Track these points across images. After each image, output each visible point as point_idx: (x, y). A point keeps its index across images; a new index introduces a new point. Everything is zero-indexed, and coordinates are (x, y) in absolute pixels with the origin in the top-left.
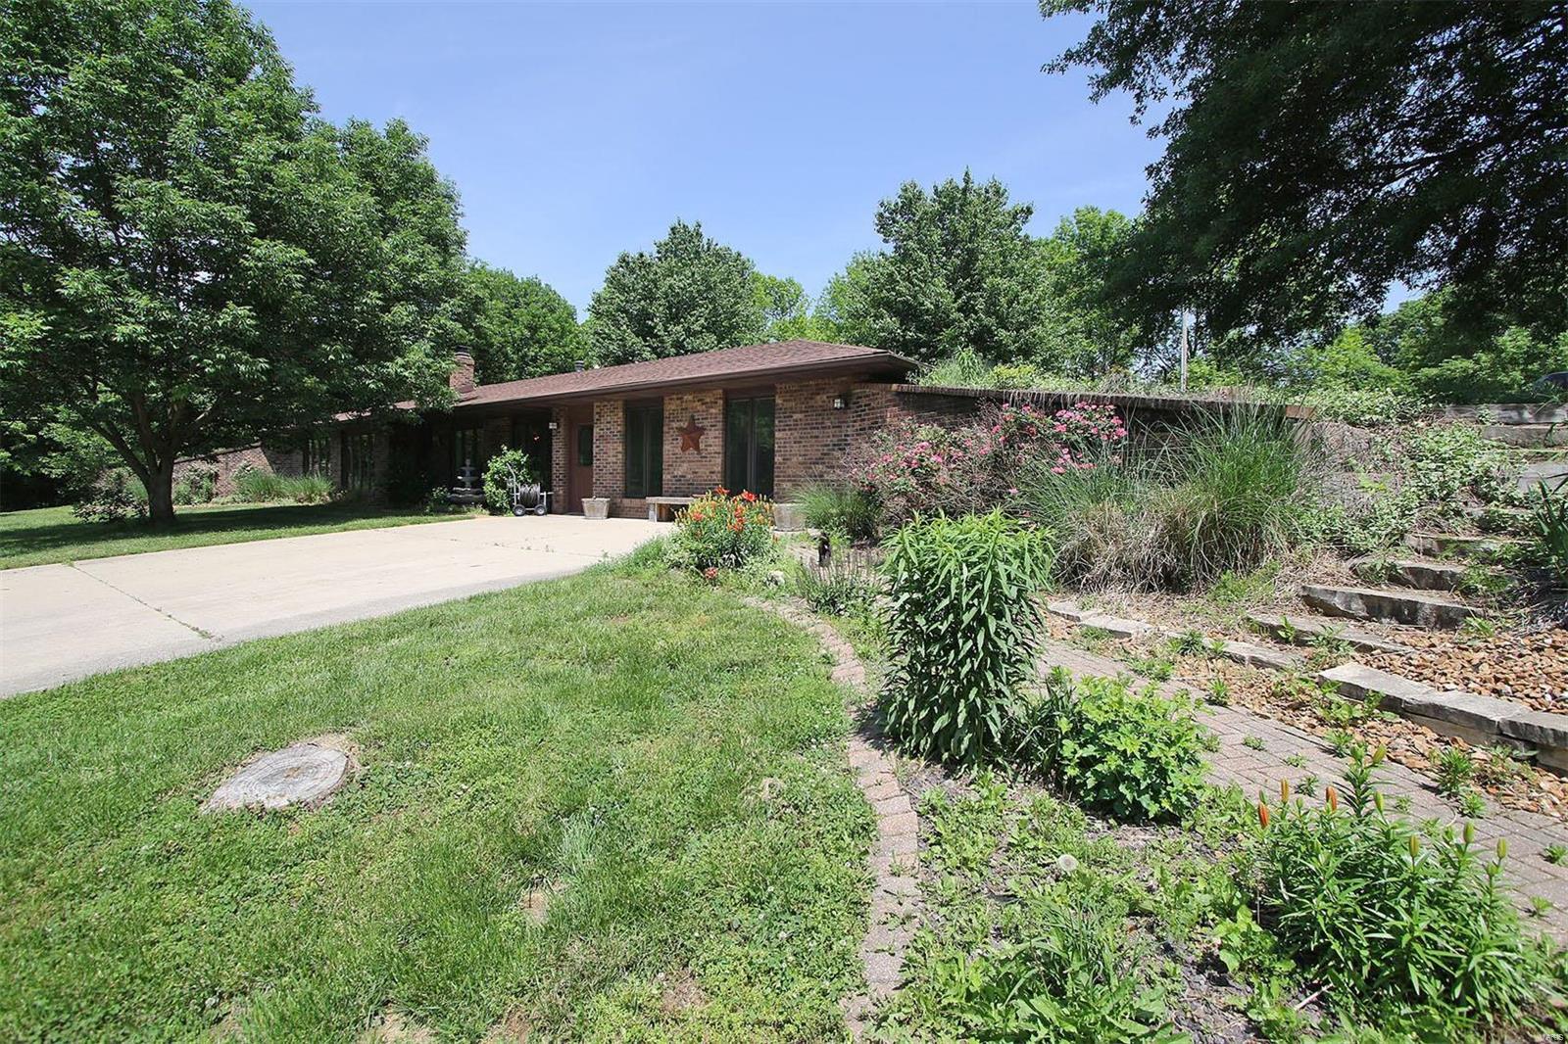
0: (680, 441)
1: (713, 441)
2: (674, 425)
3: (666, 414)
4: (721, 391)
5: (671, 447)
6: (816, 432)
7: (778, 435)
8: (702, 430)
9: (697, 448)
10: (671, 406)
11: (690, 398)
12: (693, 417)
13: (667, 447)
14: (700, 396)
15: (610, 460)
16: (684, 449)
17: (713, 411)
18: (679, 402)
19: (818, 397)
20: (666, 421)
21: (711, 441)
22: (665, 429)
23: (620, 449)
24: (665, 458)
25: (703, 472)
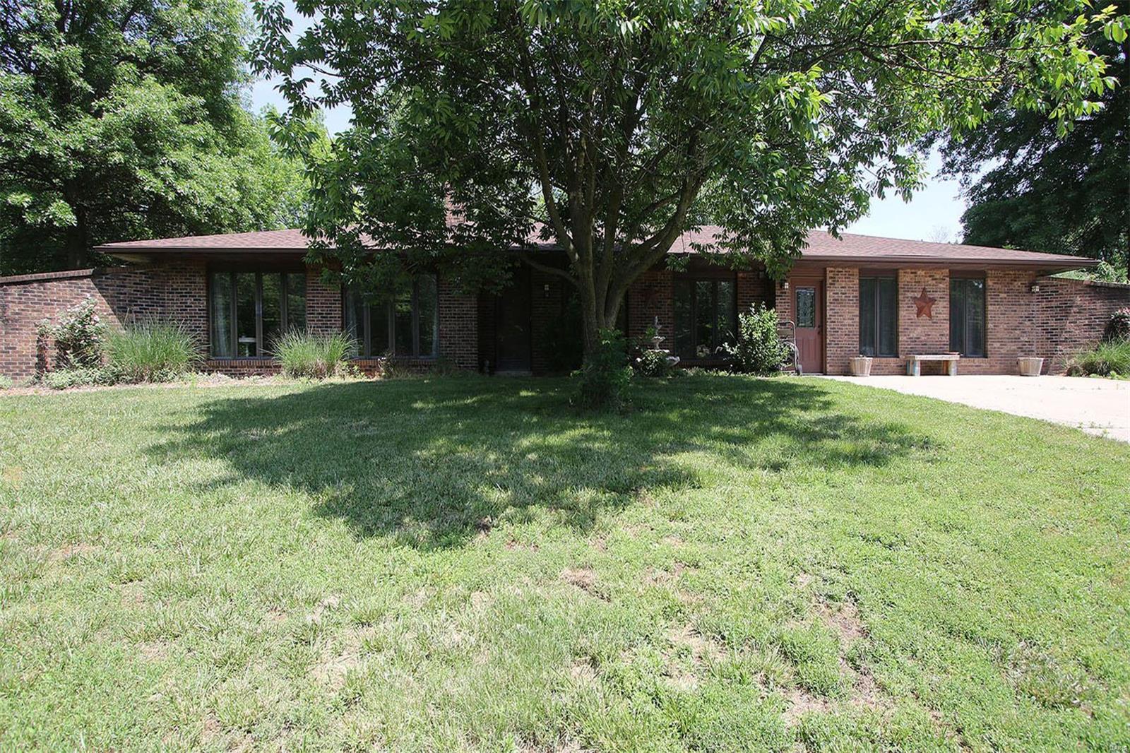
0: (915, 310)
1: (942, 309)
2: (910, 295)
3: (901, 285)
4: (947, 271)
5: (906, 313)
6: (1015, 308)
7: (990, 308)
8: (933, 301)
9: (930, 316)
10: (905, 278)
11: (923, 273)
12: (924, 289)
13: (903, 313)
14: (932, 273)
15: (846, 322)
16: (918, 315)
17: (941, 285)
18: (912, 275)
19: (1016, 283)
20: (901, 291)
21: (940, 310)
22: (901, 297)
23: (857, 313)
24: (901, 322)
25: (935, 334)
